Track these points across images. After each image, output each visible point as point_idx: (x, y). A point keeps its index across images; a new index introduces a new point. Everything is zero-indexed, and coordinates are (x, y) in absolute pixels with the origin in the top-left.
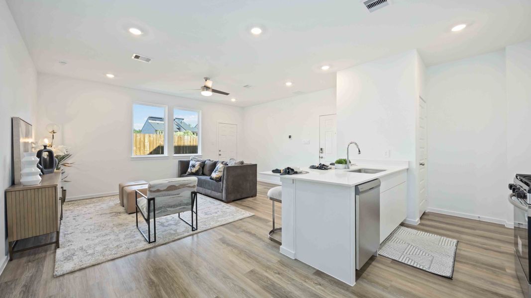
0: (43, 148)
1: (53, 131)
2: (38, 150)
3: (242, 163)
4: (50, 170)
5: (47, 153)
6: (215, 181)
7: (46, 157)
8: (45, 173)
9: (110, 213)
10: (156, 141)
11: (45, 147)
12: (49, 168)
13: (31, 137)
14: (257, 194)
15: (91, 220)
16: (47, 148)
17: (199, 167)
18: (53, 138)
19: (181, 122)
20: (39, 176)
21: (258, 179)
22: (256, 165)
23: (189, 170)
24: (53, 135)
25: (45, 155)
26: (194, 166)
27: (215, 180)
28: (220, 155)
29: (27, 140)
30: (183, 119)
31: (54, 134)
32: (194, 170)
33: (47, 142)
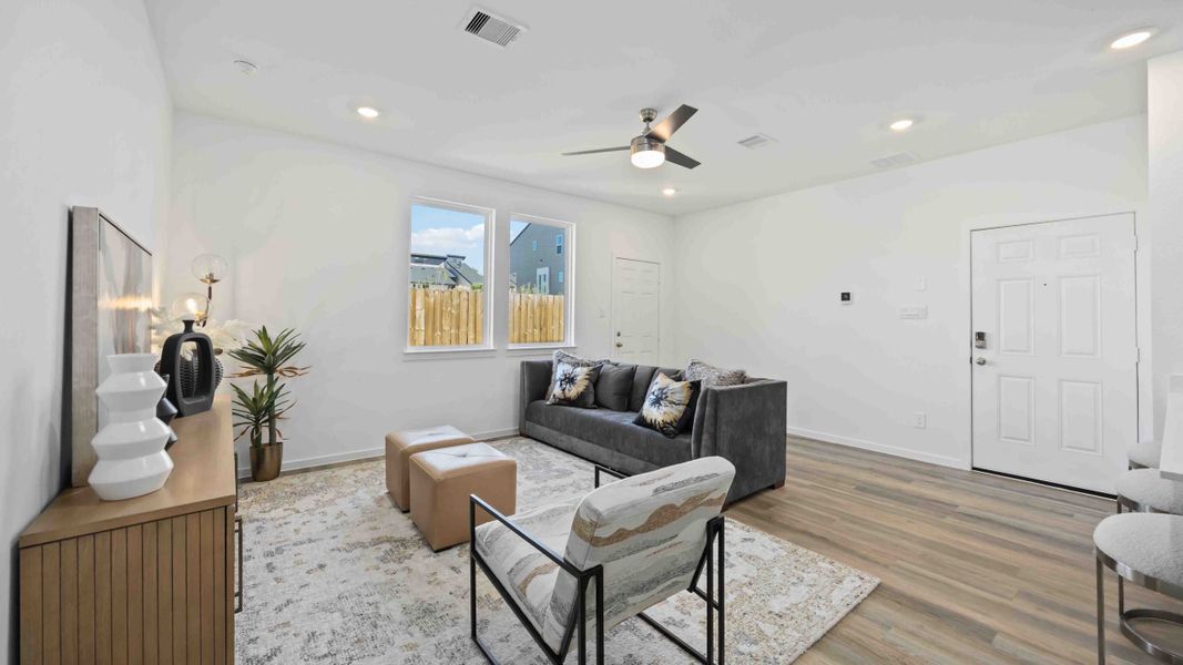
0: (181, 328)
1: (211, 275)
2: (168, 334)
3: (741, 377)
4: (203, 399)
5: (193, 345)
6: (660, 435)
7: (189, 358)
8: (185, 411)
9: (377, 542)
10: (442, 306)
11: (188, 324)
12: (198, 394)
13: (149, 293)
14: (788, 478)
15: (320, 572)
16: (195, 327)
17: (586, 383)
18: (210, 297)
19: (460, 264)
20: (164, 454)
21: (788, 427)
22: (783, 385)
23: (556, 390)
24: (210, 289)
25: (187, 350)
26: (570, 380)
27: (662, 430)
28: (619, 346)
29: (130, 303)
30: (464, 258)
31: (213, 285)
32: (573, 392)
33: (193, 308)
